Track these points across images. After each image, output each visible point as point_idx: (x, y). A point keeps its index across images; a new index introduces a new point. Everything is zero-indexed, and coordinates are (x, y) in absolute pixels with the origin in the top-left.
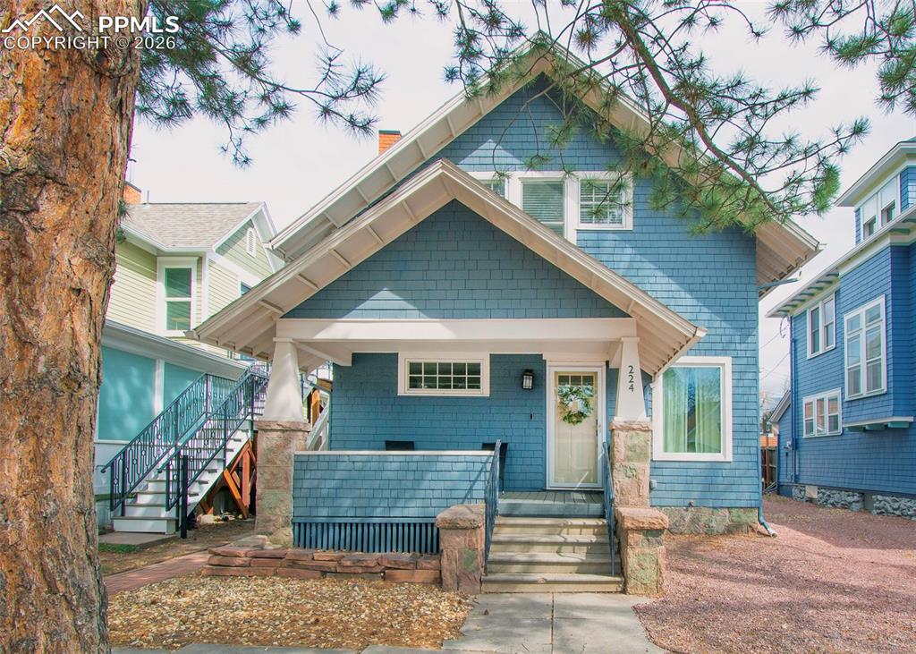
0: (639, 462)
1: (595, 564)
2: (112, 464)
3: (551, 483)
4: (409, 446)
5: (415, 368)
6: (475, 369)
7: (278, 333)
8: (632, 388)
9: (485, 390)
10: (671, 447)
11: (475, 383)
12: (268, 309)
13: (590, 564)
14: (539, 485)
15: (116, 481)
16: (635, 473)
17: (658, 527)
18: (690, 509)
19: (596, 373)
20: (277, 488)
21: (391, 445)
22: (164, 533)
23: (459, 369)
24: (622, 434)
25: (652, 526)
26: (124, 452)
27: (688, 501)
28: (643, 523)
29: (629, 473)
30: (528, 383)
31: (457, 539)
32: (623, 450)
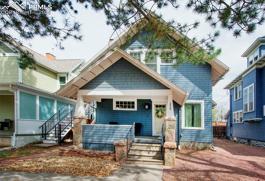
0: (172, 129)
1: (158, 157)
2: (42, 126)
3: (153, 134)
4: (116, 123)
5: (117, 103)
6: (133, 103)
7: (78, 93)
8: (170, 109)
9: (136, 109)
10: (187, 125)
11: (133, 107)
12: (74, 87)
13: (156, 157)
14: (150, 134)
15: (43, 131)
16: (171, 132)
17: (173, 147)
18: (192, 143)
19: (166, 105)
20: (78, 133)
21: (111, 123)
22: (55, 144)
23: (129, 103)
24: (167, 122)
25: (171, 147)
26: (45, 123)
27: (192, 140)
28: (169, 146)
29: (170, 132)
30: (147, 107)
31: (119, 149)
32: (168, 126)
